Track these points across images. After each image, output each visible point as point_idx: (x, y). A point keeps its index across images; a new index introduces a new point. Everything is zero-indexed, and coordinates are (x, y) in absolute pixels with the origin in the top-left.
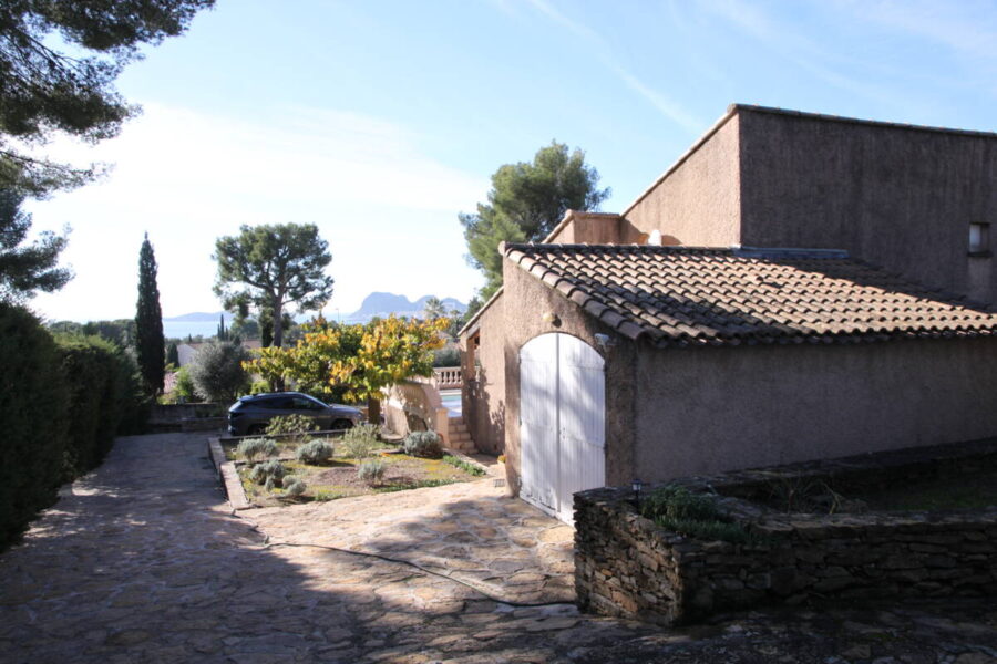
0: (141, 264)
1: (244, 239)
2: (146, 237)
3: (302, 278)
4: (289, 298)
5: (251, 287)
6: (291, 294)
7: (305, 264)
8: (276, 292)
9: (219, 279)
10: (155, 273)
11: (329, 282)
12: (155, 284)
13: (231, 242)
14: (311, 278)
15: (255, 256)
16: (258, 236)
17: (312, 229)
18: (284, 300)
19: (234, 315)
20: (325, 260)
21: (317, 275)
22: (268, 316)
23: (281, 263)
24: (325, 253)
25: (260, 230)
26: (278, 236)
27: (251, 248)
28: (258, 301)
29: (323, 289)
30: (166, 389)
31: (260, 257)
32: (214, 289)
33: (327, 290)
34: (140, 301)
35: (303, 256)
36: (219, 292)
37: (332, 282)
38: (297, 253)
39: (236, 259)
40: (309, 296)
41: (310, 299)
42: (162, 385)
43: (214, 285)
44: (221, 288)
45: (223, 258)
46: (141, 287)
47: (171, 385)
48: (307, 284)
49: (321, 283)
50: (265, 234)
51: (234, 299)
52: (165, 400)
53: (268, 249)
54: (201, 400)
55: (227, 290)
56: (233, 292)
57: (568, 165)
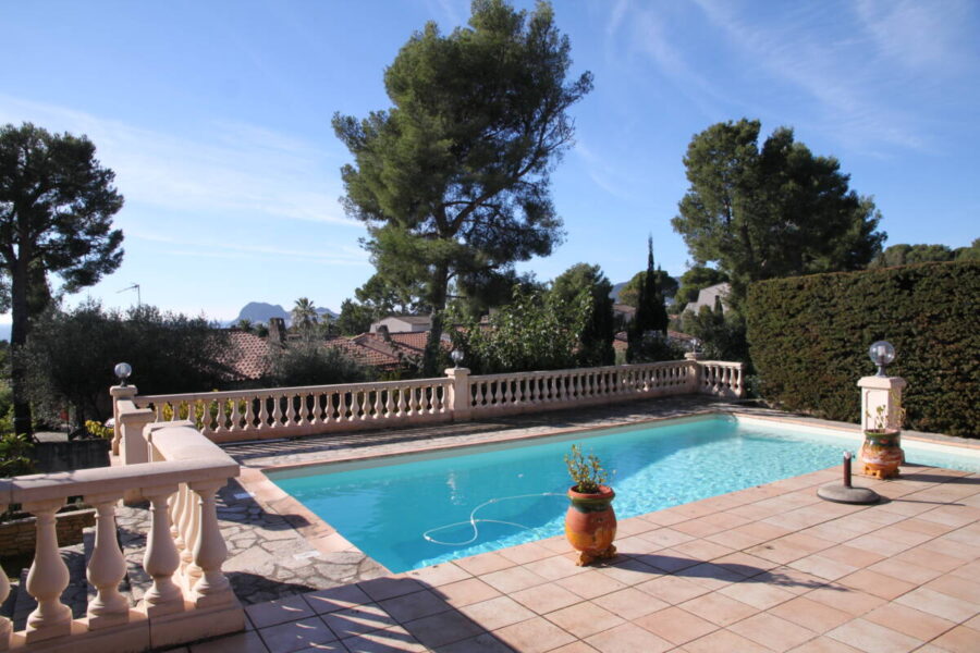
7: (77, 209)
11: (117, 239)
14: (88, 233)
17: (82, 145)
20: (113, 203)
21: (99, 229)
24: (110, 189)
29: (106, 250)
33: (114, 252)
37: (123, 238)
41: (82, 266)
48: (79, 242)
49: (104, 240)
57: (526, 30)
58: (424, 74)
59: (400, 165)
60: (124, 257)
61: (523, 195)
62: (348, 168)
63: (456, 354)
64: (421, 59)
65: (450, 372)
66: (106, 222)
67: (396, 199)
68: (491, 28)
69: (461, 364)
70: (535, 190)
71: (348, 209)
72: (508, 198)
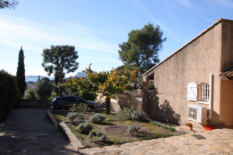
0: (19, 56)
1: (52, 49)
2: (21, 48)
3: (69, 62)
4: (65, 68)
5: (53, 64)
6: (65, 67)
7: (70, 58)
8: (61, 66)
9: (43, 62)
10: (23, 59)
11: (77, 64)
12: (23, 62)
13: (48, 50)
14: (72, 62)
15: (56, 54)
16: (57, 49)
17: (73, 47)
18: (63, 69)
19: (48, 73)
20: (76, 57)
21: (74, 62)
22: (58, 74)
23: (63, 58)
24: (76, 55)
25: (57, 47)
26: (62, 49)
27: (54, 52)
28: (56, 69)
29: (75, 66)
30: (25, 95)
31: (57, 55)
32: (42, 64)
33: (77, 66)
34: (18, 67)
35: (69, 56)
36: (43, 65)
37: (78, 64)
38: (68, 55)
39: (49, 56)
40: (71, 68)
41: (71, 69)
42: (24, 93)
43: (42, 63)
44: (44, 64)
45: (45, 55)
46: (19, 63)
47: (27, 94)
48: (70, 64)
49: (75, 64)
50: (59, 48)
51: (48, 68)
52: (24, 98)
53: (60, 53)
54: (37, 98)
55: (46, 65)
56: (48, 66)
57: (154, 30)
58: (136, 38)
59: (132, 55)
60: (78, 67)
61: (153, 58)
62: (120, 51)
63: (139, 87)
64: (135, 36)
65: (139, 89)
66: (75, 60)
67: (130, 61)
68: (148, 30)
69: (140, 88)
70: (156, 57)
71: (120, 59)
72: (151, 59)
